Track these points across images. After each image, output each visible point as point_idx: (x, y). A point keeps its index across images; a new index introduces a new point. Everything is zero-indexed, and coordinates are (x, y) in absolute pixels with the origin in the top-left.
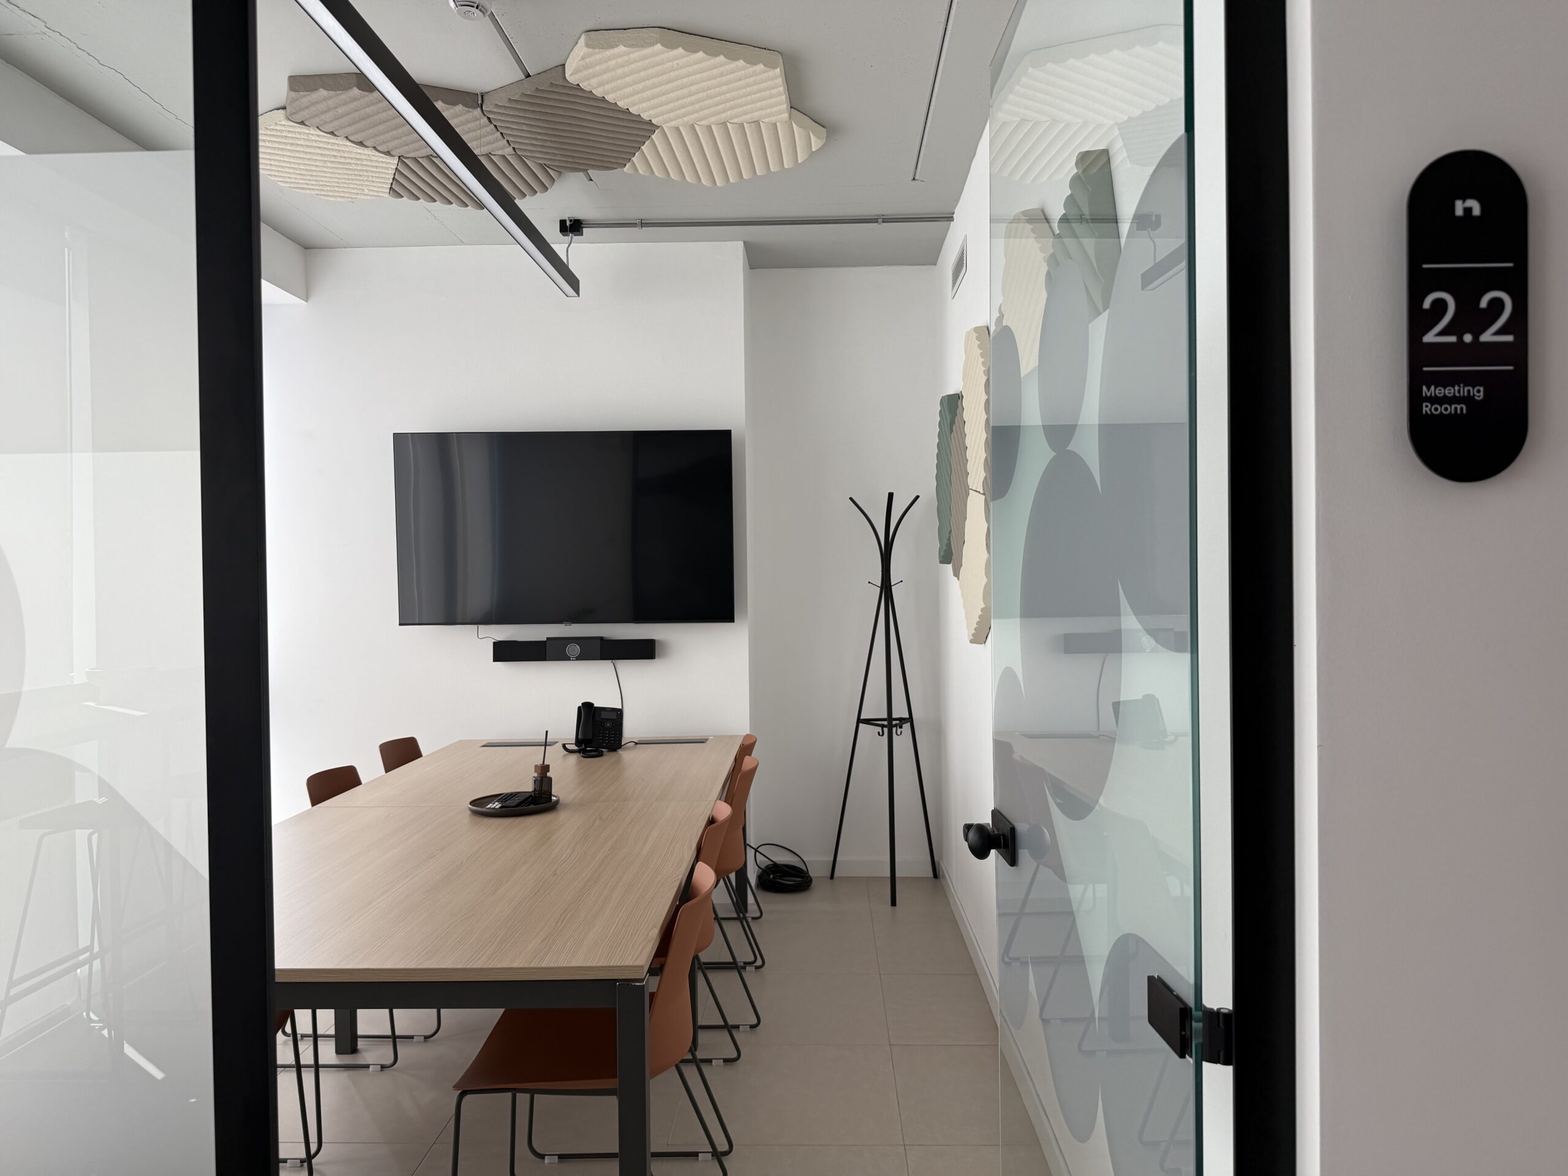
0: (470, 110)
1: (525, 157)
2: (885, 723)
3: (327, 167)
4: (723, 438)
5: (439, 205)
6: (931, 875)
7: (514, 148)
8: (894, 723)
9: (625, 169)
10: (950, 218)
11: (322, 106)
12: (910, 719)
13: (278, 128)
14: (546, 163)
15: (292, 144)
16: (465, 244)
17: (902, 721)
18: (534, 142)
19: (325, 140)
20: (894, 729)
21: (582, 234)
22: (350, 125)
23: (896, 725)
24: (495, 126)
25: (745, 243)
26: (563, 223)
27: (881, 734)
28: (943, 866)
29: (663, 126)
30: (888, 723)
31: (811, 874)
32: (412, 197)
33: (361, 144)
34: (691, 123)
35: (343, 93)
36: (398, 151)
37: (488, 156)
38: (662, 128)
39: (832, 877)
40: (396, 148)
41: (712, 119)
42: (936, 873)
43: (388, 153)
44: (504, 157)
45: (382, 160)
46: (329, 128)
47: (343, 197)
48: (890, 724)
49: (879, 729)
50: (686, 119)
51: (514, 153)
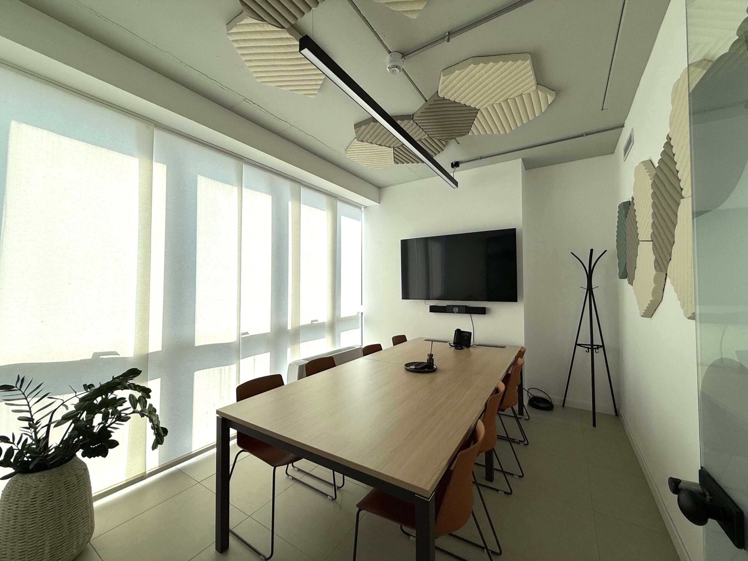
0: (409, 121)
1: (432, 137)
2: (590, 347)
3: (374, 156)
4: (513, 232)
5: (410, 164)
6: (614, 414)
7: (428, 134)
8: (594, 347)
9: (469, 134)
10: (623, 126)
11: (365, 133)
12: (603, 346)
13: (356, 145)
14: (441, 138)
15: (362, 150)
16: (423, 179)
17: (598, 347)
18: (434, 130)
19: (370, 146)
20: (594, 350)
21: (459, 167)
22: (375, 138)
23: (595, 348)
24: (419, 126)
25: (522, 159)
26: (452, 164)
27: (587, 351)
28: (621, 411)
29: (481, 109)
30: (591, 347)
31: (553, 403)
32: (402, 163)
33: (380, 145)
34: (492, 103)
35: (368, 125)
36: (392, 145)
37: (420, 140)
38: (481, 110)
39: (563, 406)
40: (391, 144)
41: (501, 99)
42: (617, 413)
43: (389, 147)
44: (425, 139)
45: (388, 150)
46: (370, 141)
47: (381, 167)
48: (592, 348)
49: (587, 349)
50: (489, 102)
51: (428, 136)
